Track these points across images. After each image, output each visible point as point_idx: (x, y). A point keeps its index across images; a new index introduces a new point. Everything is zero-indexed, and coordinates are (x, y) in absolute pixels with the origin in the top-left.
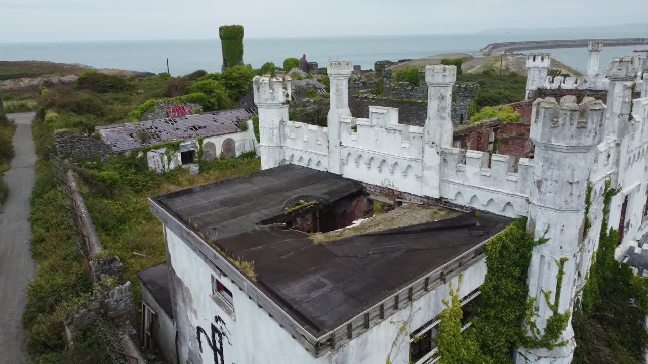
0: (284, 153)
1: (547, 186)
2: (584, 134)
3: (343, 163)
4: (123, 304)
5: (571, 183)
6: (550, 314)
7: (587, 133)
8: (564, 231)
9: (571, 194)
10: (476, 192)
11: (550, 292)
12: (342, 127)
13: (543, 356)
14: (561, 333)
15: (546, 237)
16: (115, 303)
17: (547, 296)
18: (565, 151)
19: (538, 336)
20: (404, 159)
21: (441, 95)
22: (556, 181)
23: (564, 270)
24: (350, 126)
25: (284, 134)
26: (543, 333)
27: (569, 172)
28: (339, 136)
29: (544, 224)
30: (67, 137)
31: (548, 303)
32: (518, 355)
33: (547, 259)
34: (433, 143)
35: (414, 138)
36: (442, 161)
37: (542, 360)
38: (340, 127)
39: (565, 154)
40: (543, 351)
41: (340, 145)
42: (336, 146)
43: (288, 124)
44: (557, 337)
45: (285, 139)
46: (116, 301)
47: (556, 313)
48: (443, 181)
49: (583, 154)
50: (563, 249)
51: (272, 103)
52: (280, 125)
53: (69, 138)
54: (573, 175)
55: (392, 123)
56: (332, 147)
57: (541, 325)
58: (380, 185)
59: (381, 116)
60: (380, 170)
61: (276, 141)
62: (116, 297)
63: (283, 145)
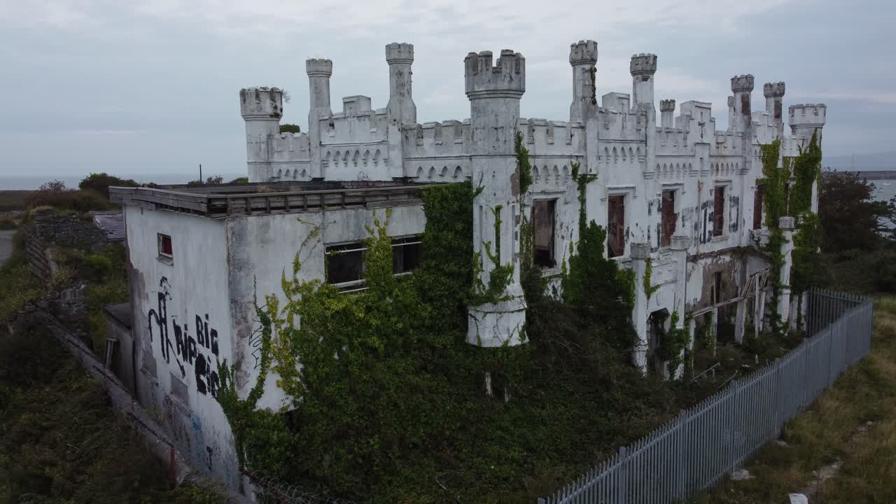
0: (272, 169)
1: (477, 134)
2: (500, 79)
3: (324, 165)
4: (75, 309)
5: (496, 129)
6: (492, 266)
7: (503, 78)
8: (496, 178)
9: (498, 140)
10: (433, 163)
11: (490, 242)
12: (321, 126)
13: (489, 311)
14: (505, 287)
15: (481, 186)
16: (67, 306)
17: (487, 246)
18: (486, 96)
19: (483, 291)
20: (373, 144)
21: (399, 71)
22: (484, 128)
23: (501, 219)
24: (328, 122)
25: (272, 148)
26: (487, 287)
27: (492, 118)
28: (319, 135)
29: (479, 173)
30: (50, 216)
31: (489, 253)
32: (469, 317)
33: (484, 208)
34: (395, 121)
35: (380, 120)
36: (404, 137)
37: (488, 315)
38: (319, 126)
39: (487, 100)
40: (488, 307)
41: (320, 145)
42: (316, 147)
43: (275, 137)
44: (501, 292)
45: (273, 154)
46: (68, 303)
47: (498, 265)
48: (406, 159)
49: (503, 99)
50: (497, 196)
51: (258, 113)
52: (268, 139)
53: (53, 217)
54: (497, 121)
55: (362, 110)
56: (313, 150)
57: (486, 280)
58: (356, 179)
59: (353, 105)
60: (356, 163)
61: (263, 156)
62: (68, 298)
63: (271, 160)
